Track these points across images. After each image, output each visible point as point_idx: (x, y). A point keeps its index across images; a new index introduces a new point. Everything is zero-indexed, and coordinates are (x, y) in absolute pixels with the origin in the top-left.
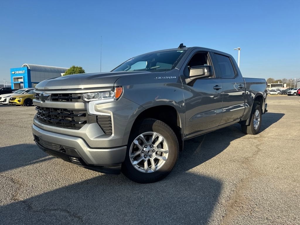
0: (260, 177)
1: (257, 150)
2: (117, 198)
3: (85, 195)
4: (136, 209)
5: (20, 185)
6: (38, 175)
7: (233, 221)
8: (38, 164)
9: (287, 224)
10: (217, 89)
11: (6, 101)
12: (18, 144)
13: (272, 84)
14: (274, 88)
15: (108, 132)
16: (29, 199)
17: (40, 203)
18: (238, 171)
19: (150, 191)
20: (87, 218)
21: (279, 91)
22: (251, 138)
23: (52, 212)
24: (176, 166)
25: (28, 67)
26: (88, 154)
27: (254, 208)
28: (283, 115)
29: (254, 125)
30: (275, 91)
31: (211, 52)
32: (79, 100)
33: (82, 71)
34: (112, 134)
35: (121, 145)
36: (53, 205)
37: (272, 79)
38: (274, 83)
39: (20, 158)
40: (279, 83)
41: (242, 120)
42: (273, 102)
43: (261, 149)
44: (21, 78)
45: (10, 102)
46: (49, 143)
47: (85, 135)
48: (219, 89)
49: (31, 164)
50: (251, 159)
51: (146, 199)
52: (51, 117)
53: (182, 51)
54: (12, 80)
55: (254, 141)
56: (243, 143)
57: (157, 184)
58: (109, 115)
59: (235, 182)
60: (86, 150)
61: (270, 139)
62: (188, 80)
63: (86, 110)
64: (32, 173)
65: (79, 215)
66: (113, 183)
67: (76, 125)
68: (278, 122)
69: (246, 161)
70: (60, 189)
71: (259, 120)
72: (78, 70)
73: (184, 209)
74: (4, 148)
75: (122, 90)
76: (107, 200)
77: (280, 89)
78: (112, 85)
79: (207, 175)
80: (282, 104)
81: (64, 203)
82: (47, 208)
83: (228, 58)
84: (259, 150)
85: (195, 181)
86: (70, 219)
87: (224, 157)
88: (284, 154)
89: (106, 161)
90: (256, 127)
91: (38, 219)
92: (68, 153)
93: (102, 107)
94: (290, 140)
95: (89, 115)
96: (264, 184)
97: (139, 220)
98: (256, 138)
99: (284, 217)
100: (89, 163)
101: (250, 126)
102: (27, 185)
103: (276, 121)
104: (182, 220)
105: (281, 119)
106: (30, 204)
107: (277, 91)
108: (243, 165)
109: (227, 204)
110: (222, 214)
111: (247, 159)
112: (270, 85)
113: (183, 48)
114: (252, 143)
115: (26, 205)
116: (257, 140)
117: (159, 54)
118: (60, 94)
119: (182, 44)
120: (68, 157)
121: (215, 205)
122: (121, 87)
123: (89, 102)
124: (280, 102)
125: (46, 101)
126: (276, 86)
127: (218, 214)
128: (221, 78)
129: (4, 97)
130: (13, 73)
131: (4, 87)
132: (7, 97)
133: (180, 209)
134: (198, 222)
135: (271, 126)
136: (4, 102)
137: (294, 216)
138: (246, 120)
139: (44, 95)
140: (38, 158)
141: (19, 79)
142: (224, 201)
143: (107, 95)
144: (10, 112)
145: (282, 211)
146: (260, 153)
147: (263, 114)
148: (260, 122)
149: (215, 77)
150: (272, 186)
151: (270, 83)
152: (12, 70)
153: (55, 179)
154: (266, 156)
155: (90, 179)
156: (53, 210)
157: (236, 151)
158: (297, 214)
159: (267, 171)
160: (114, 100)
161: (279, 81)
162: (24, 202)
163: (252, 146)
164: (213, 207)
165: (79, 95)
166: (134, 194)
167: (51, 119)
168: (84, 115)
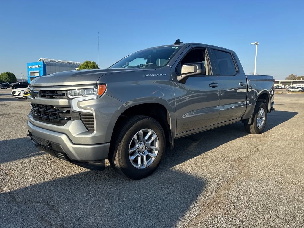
0: (248, 177)
1: (255, 150)
2: (98, 193)
3: (68, 189)
4: (113, 204)
5: (12, 177)
6: (31, 168)
7: (205, 220)
8: (33, 158)
9: (259, 227)
10: (214, 87)
11: (20, 95)
12: (21, 137)
13: (294, 80)
14: (295, 85)
15: (91, 129)
16: (15, 191)
17: (24, 195)
18: (228, 170)
19: (132, 188)
20: (63, 211)
21: (301, 88)
22: (253, 137)
23: (33, 204)
24: (166, 163)
25: (43, 62)
26: (71, 150)
27: (231, 209)
28: (296, 113)
29: (258, 123)
30: (296, 88)
31: (209, 48)
32: (63, 97)
33: (95, 66)
34: (94, 131)
35: (104, 142)
36: (35, 197)
37: (294, 75)
38: (296, 80)
39: (19, 151)
40: (301, 79)
41: (244, 118)
42: (291, 99)
43: (259, 149)
44: (37, 72)
45: (24, 96)
46: (38, 138)
47: (68, 131)
48: (216, 86)
49: (27, 157)
50: (246, 159)
51: (125, 196)
52: (40, 113)
53: (177, 48)
54: (29, 74)
55: (255, 140)
56: (242, 143)
57: (141, 181)
58: (91, 112)
59: (220, 182)
60: (70, 145)
61: (273, 139)
62: (180, 78)
63: (69, 106)
64: (25, 166)
65: (56, 208)
66: (99, 178)
67: (62, 121)
68: (288, 121)
69: (240, 160)
70: (46, 182)
71: (264, 119)
72: (91, 65)
73: (160, 206)
74: (7, 141)
75: (106, 87)
76: (88, 194)
77: (302, 86)
78: (95, 82)
79: (193, 173)
80: (299, 102)
81: (46, 196)
82: (29, 200)
83: (230, 54)
84: (257, 150)
85: (179, 179)
86: (47, 211)
87: (218, 156)
88: (283, 155)
89: (88, 157)
90: (260, 126)
91: (18, 210)
92: (54, 148)
93: (85, 104)
94: (294, 140)
95: (73, 112)
96: (249, 185)
97: (112, 215)
98: (259, 137)
99: (258, 220)
100: (73, 158)
101: (253, 124)
102: (17, 177)
103: (286, 120)
104: (154, 218)
105: (292, 118)
106: (14, 195)
107: (298, 88)
108: (235, 165)
109: (205, 203)
110: (196, 213)
111: (241, 159)
112: (292, 81)
113: (179, 45)
114: (253, 142)
115: (11, 196)
116: (258, 140)
117: (155, 50)
118: (47, 91)
119: (179, 40)
120: (55, 152)
121: (192, 204)
122: (105, 84)
123: (72, 99)
124: (298, 100)
125: (35, 98)
126: (298, 83)
127: (192, 213)
128: (219, 75)
129: (18, 91)
130: (30, 67)
131: (22, 81)
132: (21, 91)
133: (156, 206)
134: (169, 220)
135: (280, 125)
136: (18, 95)
137: (270, 219)
138: (249, 119)
139: (34, 92)
140: (35, 152)
141: (35, 74)
142: (202, 201)
143: (91, 93)
144: (22, 106)
145: (259, 214)
146: (257, 153)
147: (269, 113)
148: (265, 121)
149: (212, 74)
150: (257, 188)
151: (292, 80)
152: (29, 64)
153: (44, 173)
154: (262, 157)
155: (78, 174)
156: (34, 202)
157: (233, 150)
158: (273, 218)
159: (257, 172)
160: (97, 97)
161: (302, 77)
162: (10, 193)
163: (251, 146)
164: (189, 206)
165: (63, 92)
166: (116, 189)
167: (41, 115)
168: (68, 112)
